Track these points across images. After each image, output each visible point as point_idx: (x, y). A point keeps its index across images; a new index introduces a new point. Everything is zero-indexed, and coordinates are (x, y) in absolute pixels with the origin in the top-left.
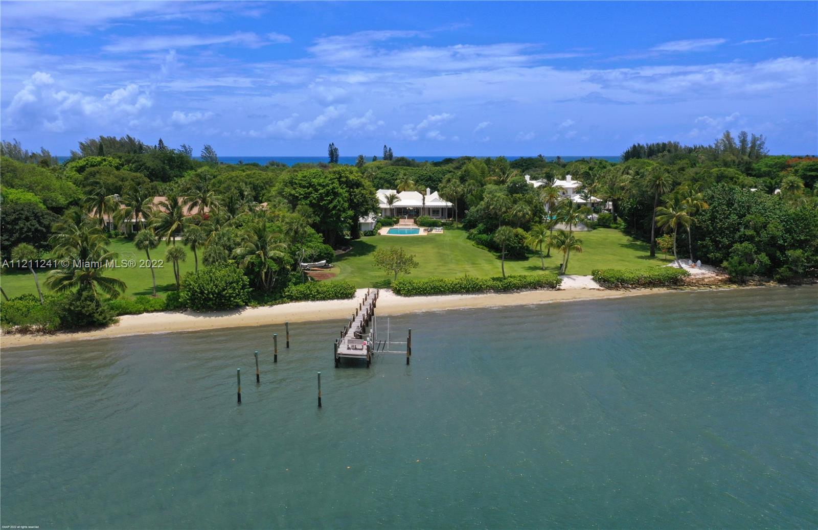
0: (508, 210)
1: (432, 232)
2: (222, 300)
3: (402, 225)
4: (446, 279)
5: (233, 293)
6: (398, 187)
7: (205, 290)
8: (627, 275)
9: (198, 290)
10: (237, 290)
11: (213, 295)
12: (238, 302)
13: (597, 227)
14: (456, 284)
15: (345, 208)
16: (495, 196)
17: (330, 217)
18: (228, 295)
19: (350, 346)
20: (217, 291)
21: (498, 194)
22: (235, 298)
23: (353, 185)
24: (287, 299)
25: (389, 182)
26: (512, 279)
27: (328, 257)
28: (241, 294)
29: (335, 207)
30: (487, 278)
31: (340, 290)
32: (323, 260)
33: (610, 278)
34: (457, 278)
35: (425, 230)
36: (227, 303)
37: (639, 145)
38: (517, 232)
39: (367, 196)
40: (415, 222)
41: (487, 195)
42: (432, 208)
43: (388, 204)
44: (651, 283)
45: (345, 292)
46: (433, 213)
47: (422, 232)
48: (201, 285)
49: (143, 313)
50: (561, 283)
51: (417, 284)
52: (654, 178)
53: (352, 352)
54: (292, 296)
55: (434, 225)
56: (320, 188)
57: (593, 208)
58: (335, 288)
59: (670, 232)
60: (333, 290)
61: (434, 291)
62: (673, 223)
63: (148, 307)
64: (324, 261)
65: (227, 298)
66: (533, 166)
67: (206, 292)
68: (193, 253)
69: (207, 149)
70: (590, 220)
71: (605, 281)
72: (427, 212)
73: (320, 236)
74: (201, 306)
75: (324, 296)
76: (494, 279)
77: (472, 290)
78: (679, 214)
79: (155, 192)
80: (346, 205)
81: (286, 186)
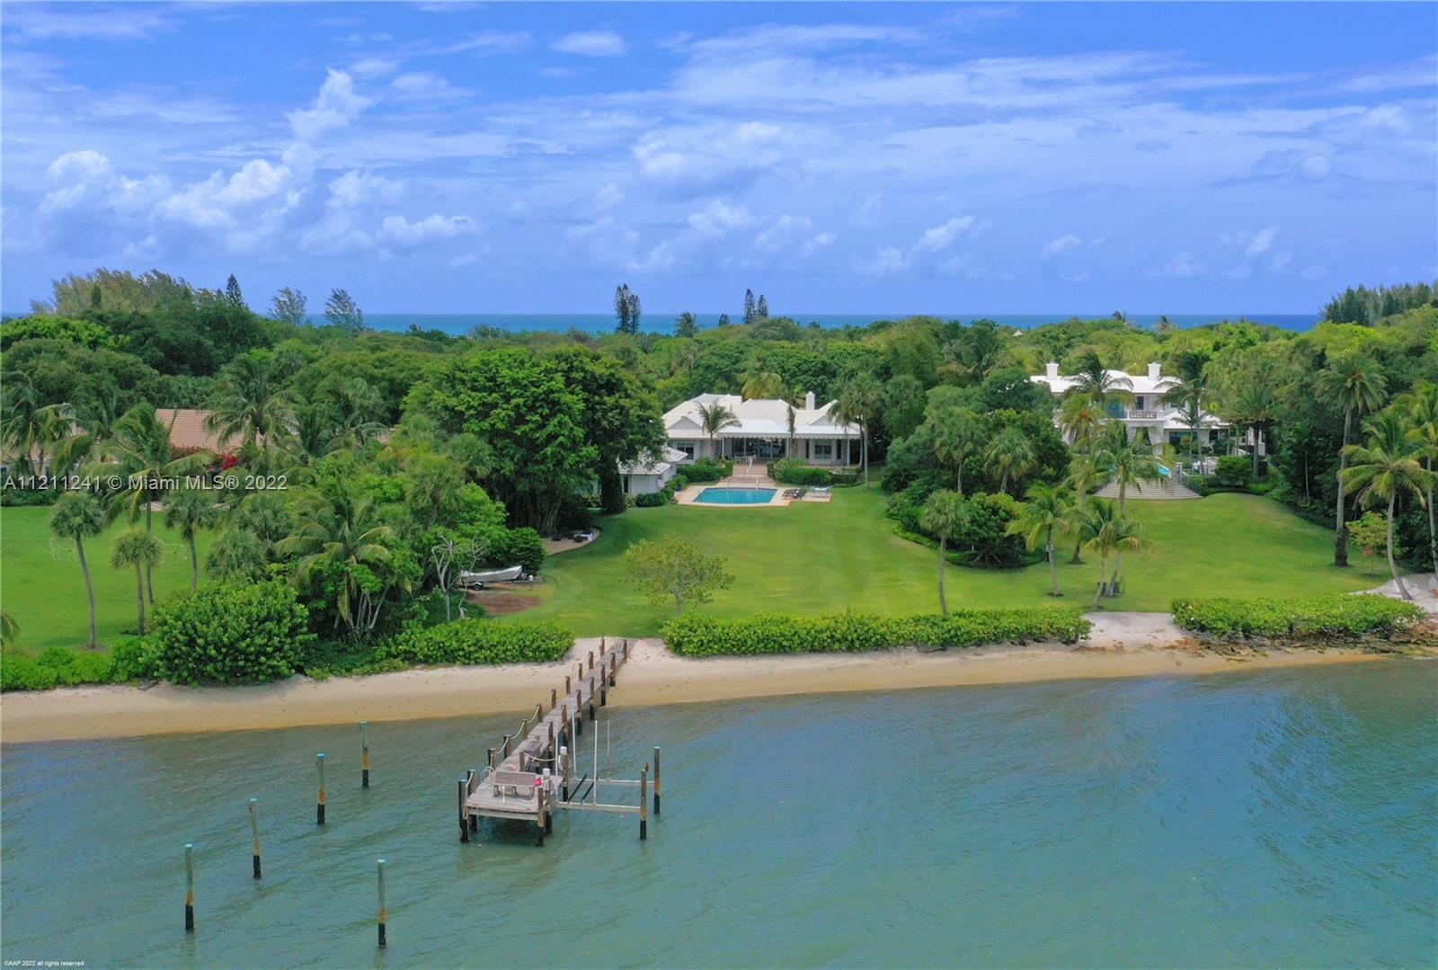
0: (979, 449)
1: (804, 499)
2: (238, 661)
3: (740, 480)
4: (799, 619)
5: (266, 645)
6: (743, 390)
7: (199, 637)
8: (1260, 616)
9: (181, 638)
10: (276, 639)
11: (218, 649)
12: (278, 667)
13: (1212, 490)
14: (821, 631)
15: (577, 439)
16: (951, 415)
17: (537, 462)
18: (252, 649)
19: (503, 788)
20: (225, 640)
21: (958, 410)
22: (269, 656)
23: (601, 387)
24: (403, 660)
25: (728, 378)
26: (962, 621)
27: (526, 559)
28: (287, 647)
29: (552, 437)
30: (903, 615)
31: (533, 642)
32: (515, 565)
33: (1214, 621)
34: (825, 615)
35: (787, 494)
36: (249, 670)
37: (1361, 289)
38: (996, 503)
39: (632, 412)
40: (772, 474)
41: (934, 411)
42: (815, 440)
43: (706, 430)
44: (1323, 636)
45: (544, 646)
46: (816, 452)
47: (780, 498)
48: (188, 625)
49: (54, 688)
50: (1089, 631)
51: (723, 629)
52: (1341, 372)
53: (504, 803)
54: (415, 654)
55: (815, 480)
56: (514, 391)
57: (1213, 443)
58: (521, 636)
59: (1379, 506)
60: (515, 640)
61: (765, 646)
62: (1381, 485)
63: (65, 672)
64: (517, 569)
65: (252, 657)
66: (1084, 342)
67: (200, 641)
68: (188, 545)
69: (340, 297)
70: (1197, 472)
71: (1199, 628)
72: (801, 449)
73: (498, 509)
74: (189, 675)
75: (493, 655)
76: (917, 620)
77: (861, 645)
78: (1398, 462)
79: (164, 398)
80: (580, 432)
81: (438, 386)
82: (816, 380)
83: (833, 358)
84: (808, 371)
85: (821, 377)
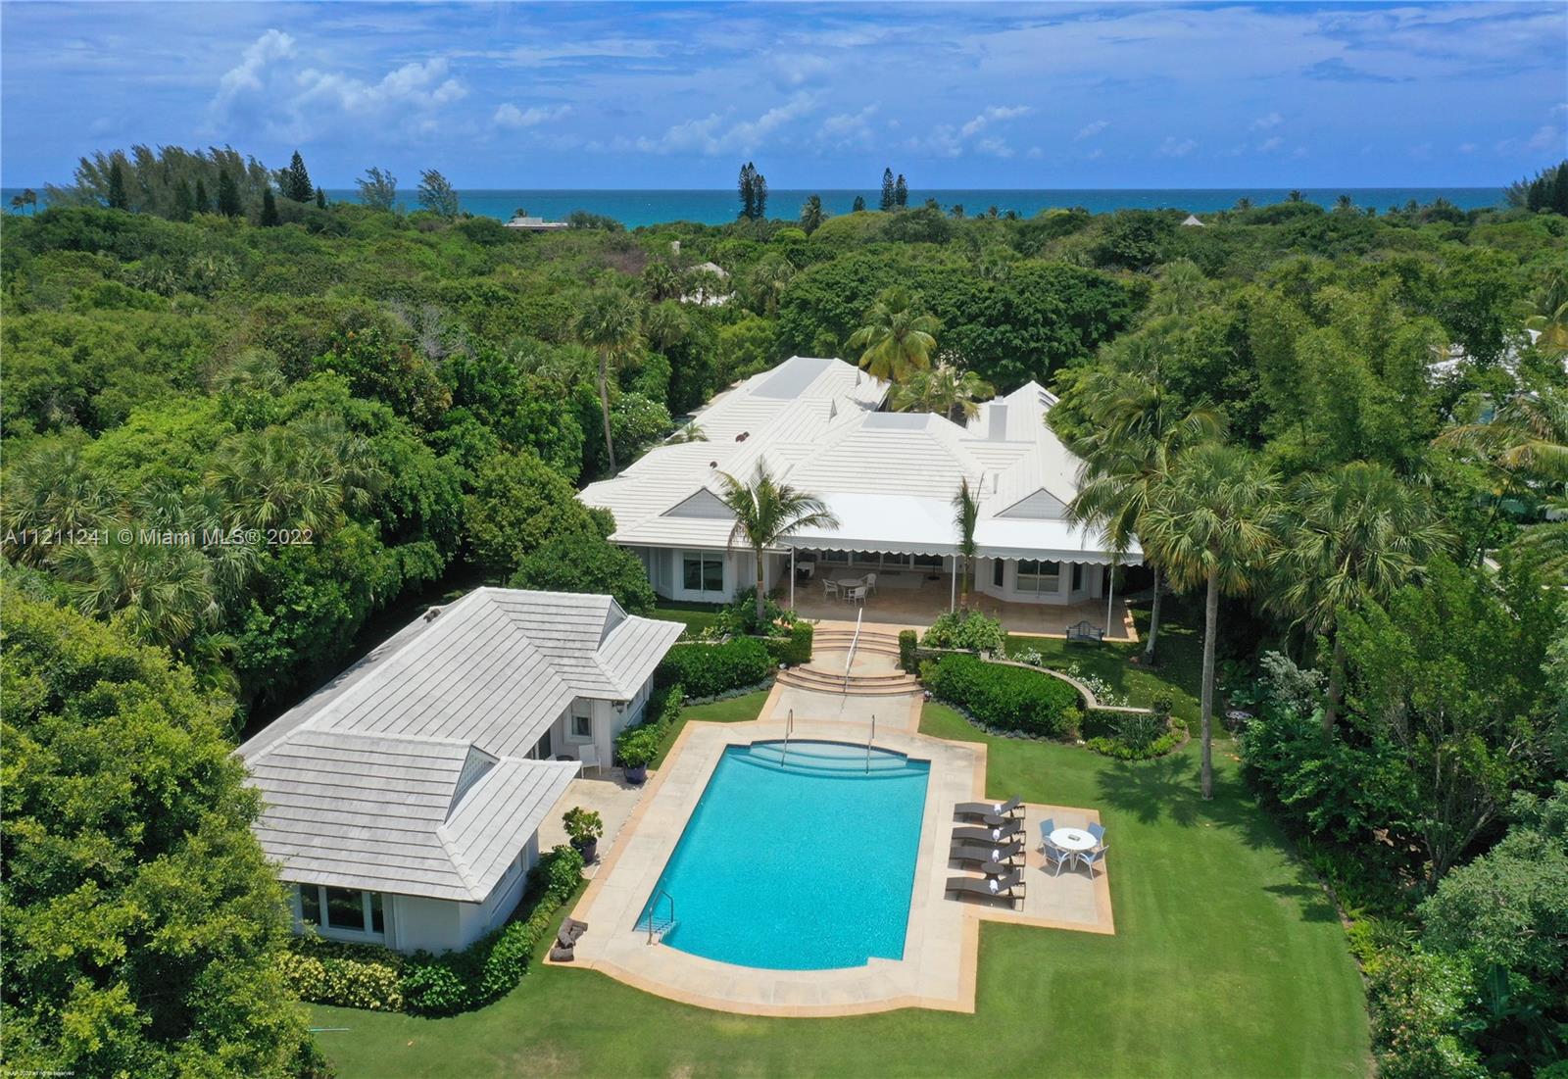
82: (991, 334)
83: (1022, 292)
84: (978, 316)
85: (1002, 328)
